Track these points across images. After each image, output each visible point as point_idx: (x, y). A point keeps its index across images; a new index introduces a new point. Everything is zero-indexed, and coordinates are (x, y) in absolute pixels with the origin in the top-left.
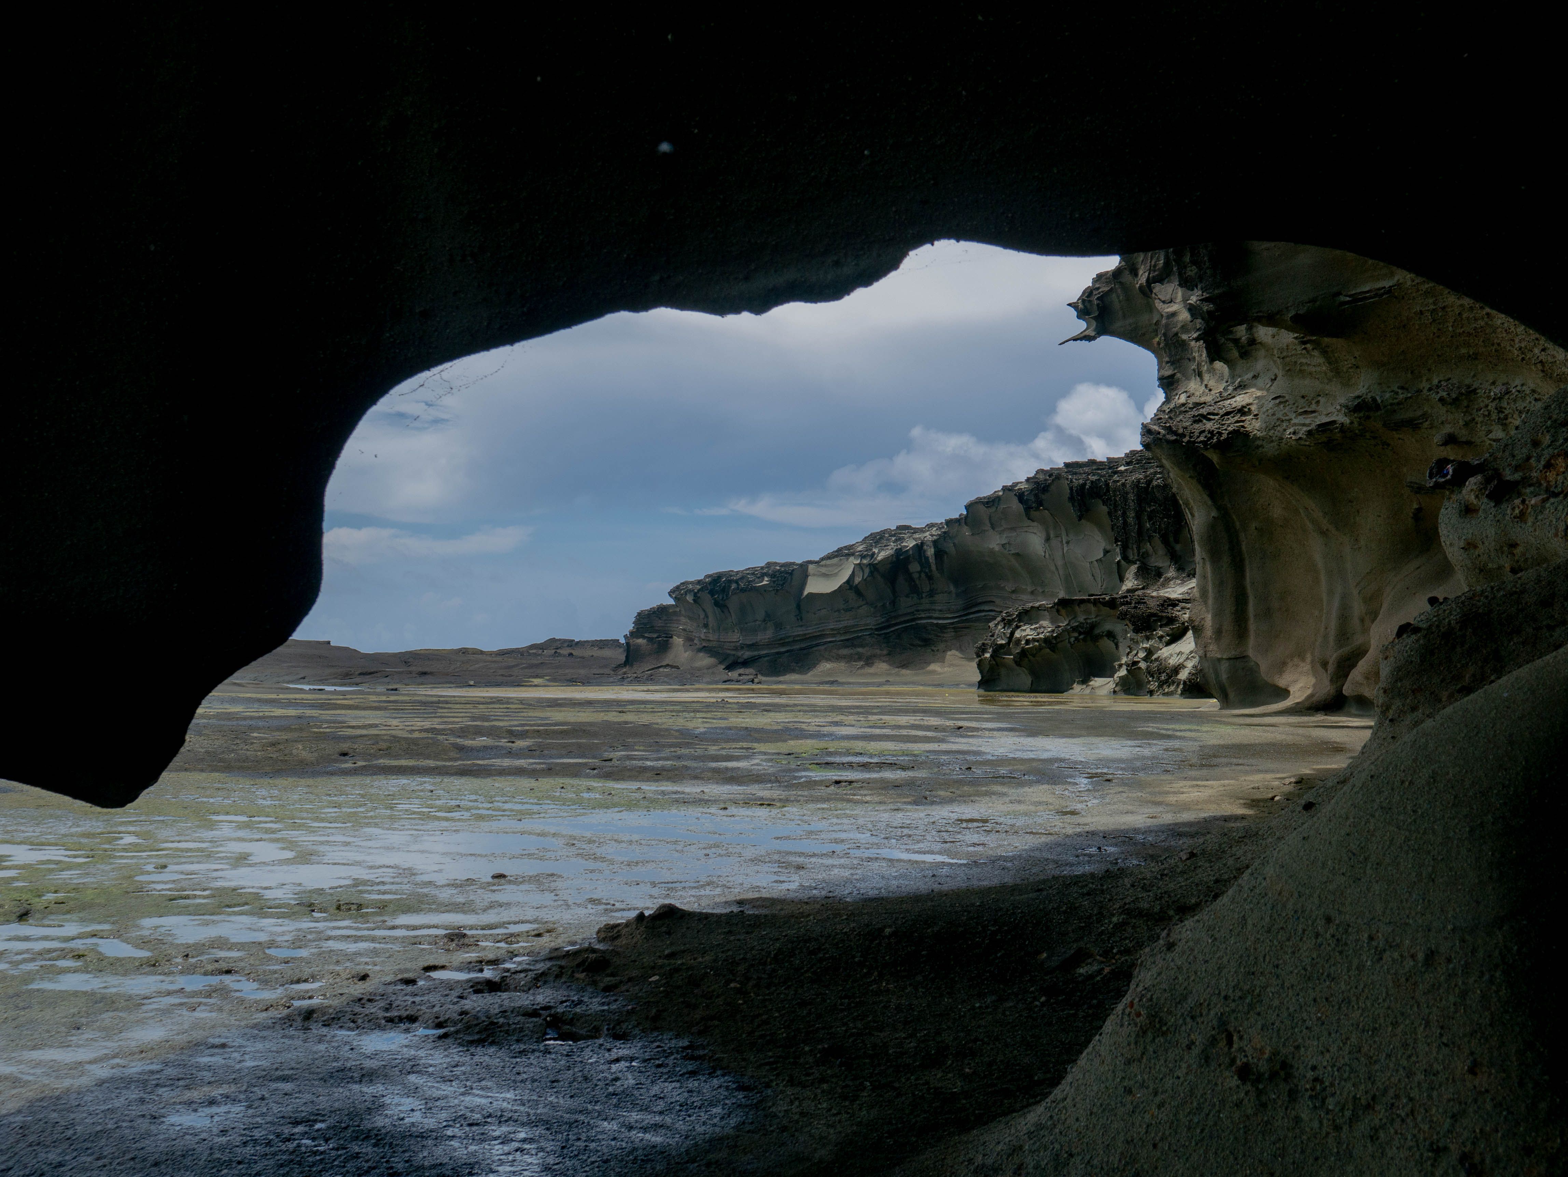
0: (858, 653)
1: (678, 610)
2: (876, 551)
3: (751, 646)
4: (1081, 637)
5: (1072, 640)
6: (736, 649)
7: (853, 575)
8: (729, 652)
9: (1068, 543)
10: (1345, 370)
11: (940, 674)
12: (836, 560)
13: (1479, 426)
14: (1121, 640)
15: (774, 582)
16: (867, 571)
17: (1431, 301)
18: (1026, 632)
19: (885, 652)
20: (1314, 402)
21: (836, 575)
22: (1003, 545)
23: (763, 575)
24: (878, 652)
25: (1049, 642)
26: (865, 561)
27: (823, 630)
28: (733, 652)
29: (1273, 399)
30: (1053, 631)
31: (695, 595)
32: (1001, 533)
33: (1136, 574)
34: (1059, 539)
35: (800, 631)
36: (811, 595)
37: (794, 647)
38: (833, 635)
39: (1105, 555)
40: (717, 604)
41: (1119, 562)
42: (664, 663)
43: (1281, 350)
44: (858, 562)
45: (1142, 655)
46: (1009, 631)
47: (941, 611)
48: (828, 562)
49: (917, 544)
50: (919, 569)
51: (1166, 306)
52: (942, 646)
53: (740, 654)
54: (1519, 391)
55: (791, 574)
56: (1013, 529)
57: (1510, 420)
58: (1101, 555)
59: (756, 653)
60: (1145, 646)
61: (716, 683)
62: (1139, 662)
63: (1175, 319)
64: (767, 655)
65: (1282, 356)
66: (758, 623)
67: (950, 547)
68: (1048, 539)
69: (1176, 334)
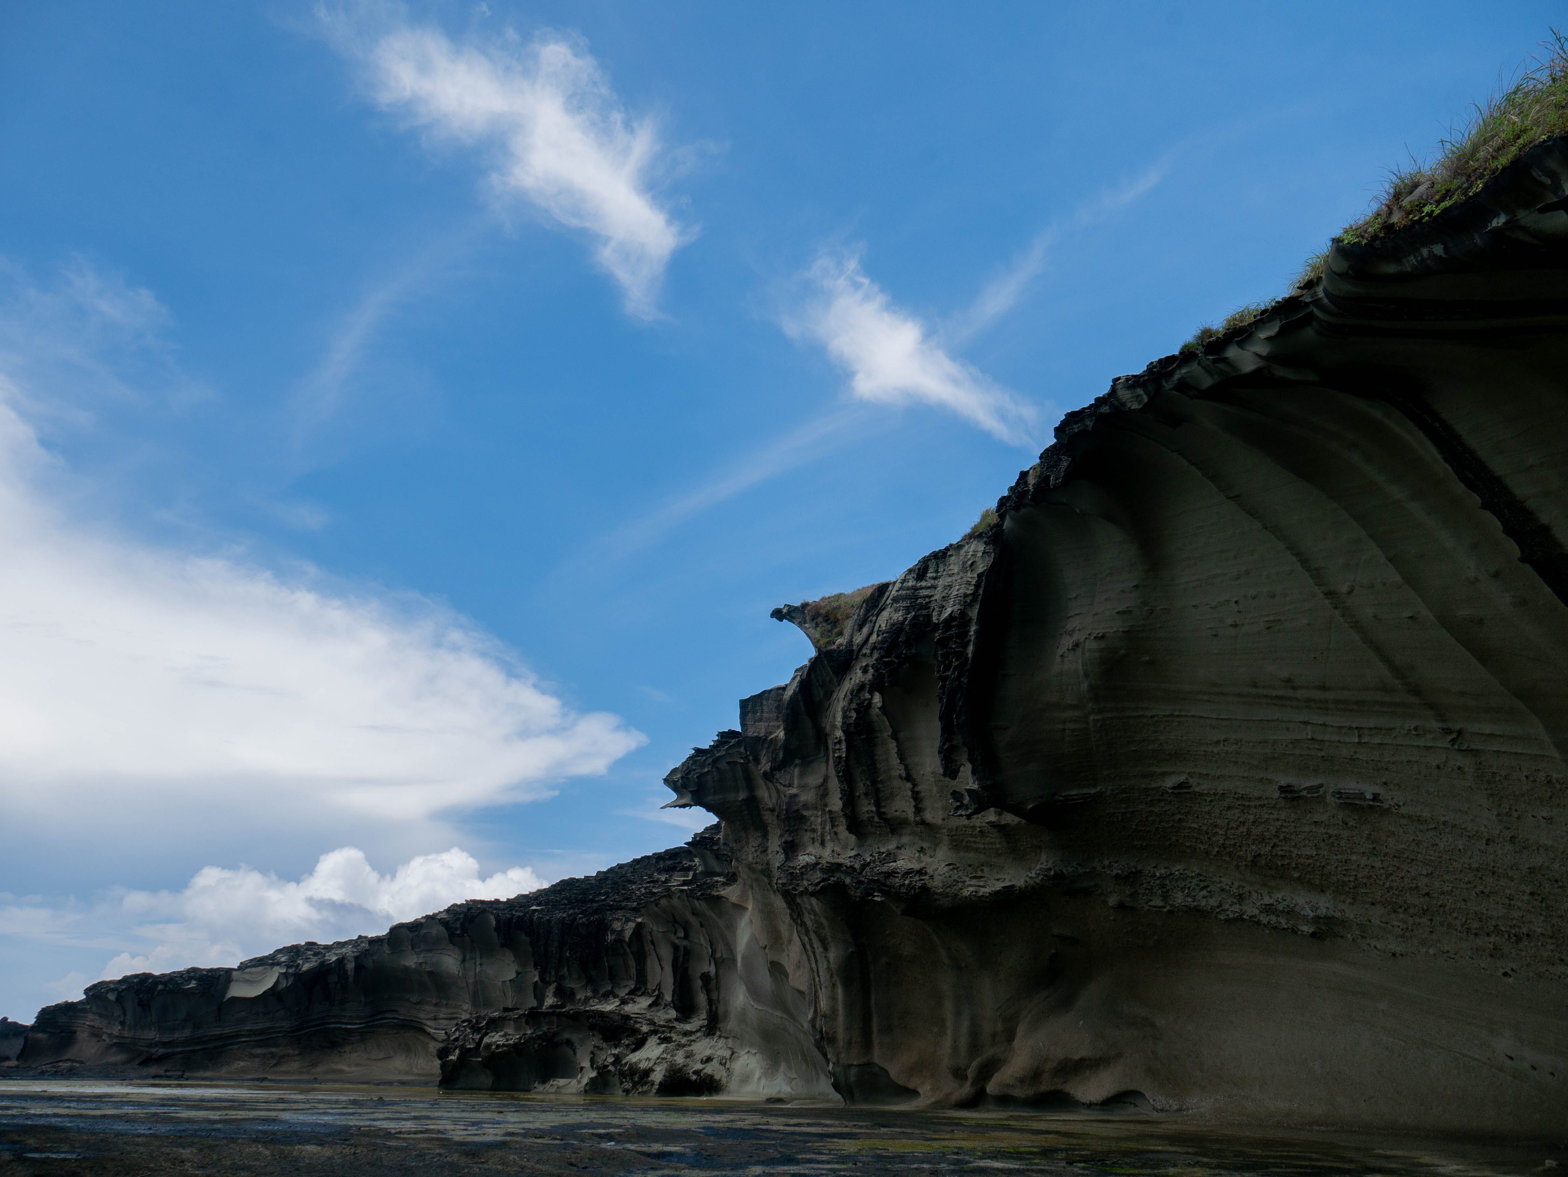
0: (271, 1053)
1: (88, 1007)
2: (301, 962)
3: (164, 1044)
4: (544, 1044)
5: (536, 1046)
6: (150, 1046)
7: (277, 983)
8: (143, 1049)
9: (481, 964)
10: (1022, 848)
11: (349, 1073)
12: (260, 968)
13: (1141, 896)
14: (578, 1047)
15: (201, 985)
16: (291, 980)
17: (1124, 806)
18: (495, 1038)
19: (297, 1052)
20: (978, 870)
21: (259, 981)
22: (420, 964)
23: (191, 979)
24: (291, 1052)
25: (517, 1048)
26: (290, 971)
27: (240, 1031)
28: (147, 1049)
29: (946, 865)
30: (520, 1038)
31: (119, 993)
32: (418, 953)
33: (554, 992)
34: (474, 961)
35: (217, 1032)
36: (235, 1000)
37: (209, 1046)
38: (248, 1036)
39: (517, 976)
40: (141, 1003)
41: (536, 982)
42: (65, 1058)
43: (951, 830)
44: (284, 971)
45: (611, 1060)
46: (478, 1037)
47: (350, 1017)
48: (253, 970)
49: (338, 959)
50: (336, 979)
51: (787, 789)
52: (348, 1048)
53: (153, 1050)
54: (1181, 874)
55: (218, 978)
56: (430, 951)
57: (1170, 893)
58: (514, 975)
59: (170, 1050)
60: (613, 1052)
61: (145, 1078)
62: (608, 1066)
63: (797, 799)
64: (181, 1052)
65: (951, 834)
66: (178, 1022)
67: (369, 963)
68: (464, 961)
69: (798, 810)
